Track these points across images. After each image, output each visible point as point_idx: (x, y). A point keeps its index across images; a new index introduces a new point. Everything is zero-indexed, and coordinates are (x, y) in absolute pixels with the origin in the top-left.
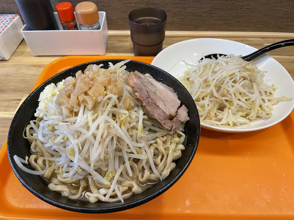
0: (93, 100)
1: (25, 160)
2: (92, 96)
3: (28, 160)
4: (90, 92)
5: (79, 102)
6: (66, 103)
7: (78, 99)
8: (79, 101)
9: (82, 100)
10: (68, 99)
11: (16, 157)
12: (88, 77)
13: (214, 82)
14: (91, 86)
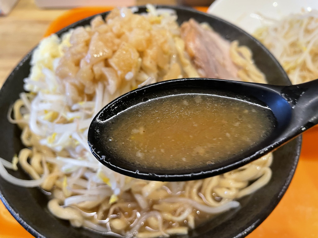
0: (117, 77)
1: (12, 163)
2: (117, 69)
5: (94, 78)
6: (73, 76)
9: (100, 74)
12: (112, 31)
13: (310, 46)
14: (115, 48)
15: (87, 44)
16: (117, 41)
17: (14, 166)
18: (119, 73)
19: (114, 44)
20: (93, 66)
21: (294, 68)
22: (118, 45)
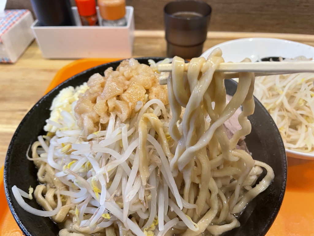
0: (129, 107)
1: (29, 193)
2: (128, 101)
3: (33, 194)
4: (125, 96)
5: (108, 110)
6: (90, 110)
7: (107, 105)
8: (108, 107)
9: (113, 106)
10: (93, 105)
11: (15, 189)
12: (123, 75)
13: (286, 89)
14: (126, 87)
15: (103, 86)
16: (127, 83)
17: (30, 196)
18: (130, 104)
19: (125, 85)
20: (107, 101)
21: (274, 109)
22: (128, 86)
